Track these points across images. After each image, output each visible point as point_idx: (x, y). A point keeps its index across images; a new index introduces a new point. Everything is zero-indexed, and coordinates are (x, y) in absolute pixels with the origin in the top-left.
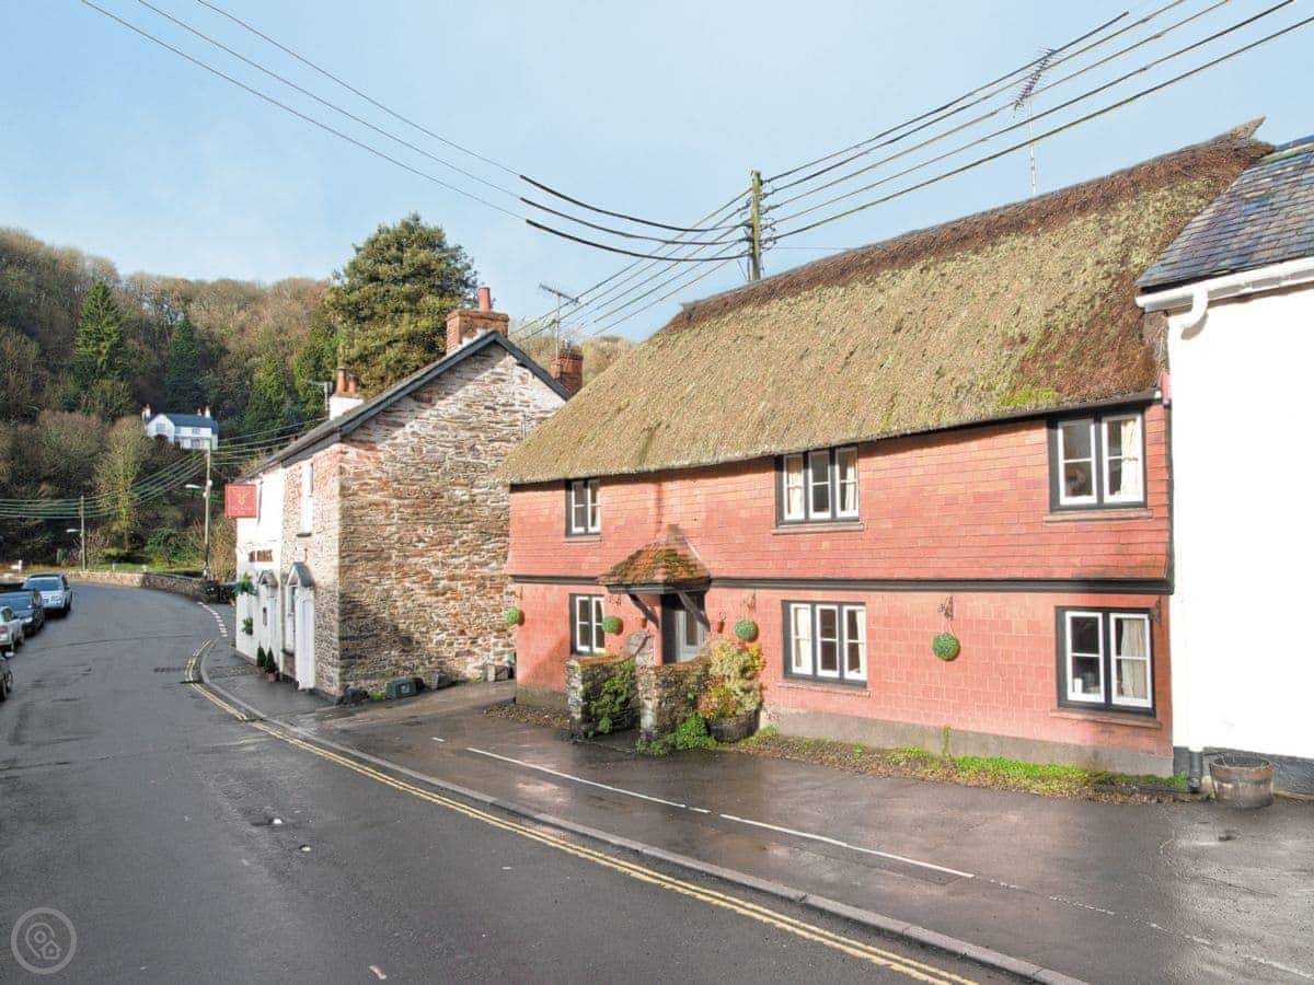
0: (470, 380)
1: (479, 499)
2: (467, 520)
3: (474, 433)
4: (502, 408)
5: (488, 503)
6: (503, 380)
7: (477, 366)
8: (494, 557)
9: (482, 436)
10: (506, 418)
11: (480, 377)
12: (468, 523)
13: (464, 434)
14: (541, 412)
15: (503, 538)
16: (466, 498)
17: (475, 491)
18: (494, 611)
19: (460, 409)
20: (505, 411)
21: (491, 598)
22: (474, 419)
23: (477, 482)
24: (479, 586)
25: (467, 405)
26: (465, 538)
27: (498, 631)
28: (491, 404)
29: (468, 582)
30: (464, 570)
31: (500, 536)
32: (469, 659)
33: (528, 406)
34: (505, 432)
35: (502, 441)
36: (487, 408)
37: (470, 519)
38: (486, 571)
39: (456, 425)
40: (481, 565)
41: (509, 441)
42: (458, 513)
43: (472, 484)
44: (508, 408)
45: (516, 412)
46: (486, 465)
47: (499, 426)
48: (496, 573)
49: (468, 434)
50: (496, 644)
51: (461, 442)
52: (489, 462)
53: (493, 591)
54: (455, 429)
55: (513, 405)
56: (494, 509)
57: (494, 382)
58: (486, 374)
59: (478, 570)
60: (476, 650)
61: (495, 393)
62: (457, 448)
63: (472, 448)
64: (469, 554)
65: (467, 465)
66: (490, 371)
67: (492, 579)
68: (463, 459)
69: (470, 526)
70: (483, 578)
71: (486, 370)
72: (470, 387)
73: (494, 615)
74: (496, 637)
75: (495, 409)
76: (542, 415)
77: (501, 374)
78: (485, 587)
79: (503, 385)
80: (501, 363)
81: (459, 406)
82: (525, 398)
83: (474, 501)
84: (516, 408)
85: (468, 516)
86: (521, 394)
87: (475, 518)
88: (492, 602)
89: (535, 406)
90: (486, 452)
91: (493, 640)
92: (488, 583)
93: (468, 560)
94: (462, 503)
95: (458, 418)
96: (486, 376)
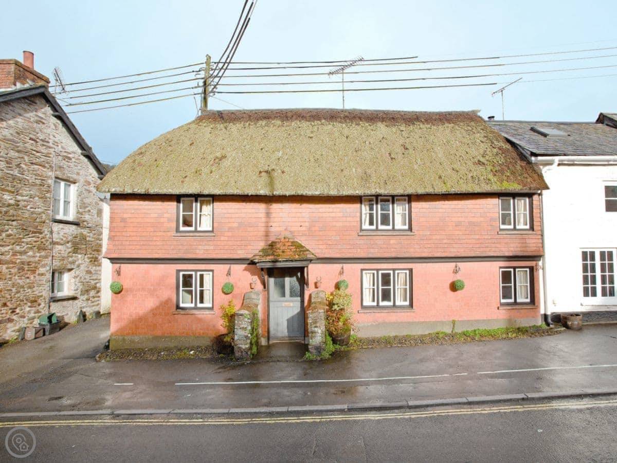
0: (20, 115)
1: (21, 204)
2: (12, 218)
3: (21, 155)
4: (41, 143)
5: (28, 207)
6: (44, 123)
7: (25, 106)
8: (31, 248)
9: (26, 158)
10: (43, 150)
11: (28, 115)
12: (13, 221)
13: (13, 154)
14: (65, 152)
15: (37, 235)
16: (12, 202)
17: (19, 198)
18: (30, 287)
19: (11, 134)
20: (43, 145)
21: (28, 278)
22: (21, 144)
23: (21, 192)
24: (19, 269)
25: (18, 133)
26: (10, 232)
27: (32, 302)
28: (34, 137)
29: (11, 265)
30: (8, 257)
31: (35, 233)
32: (9, 325)
33: (58, 146)
34: (42, 160)
35: (40, 165)
36: (31, 139)
37: (15, 218)
38: (24, 258)
39: (8, 146)
40: (21, 253)
41: (44, 167)
42: (6, 212)
43: (16, 192)
44: (45, 143)
45: (50, 148)
46: (28, 180)
47: (38, 154)
48: (32, 259)
49: (17, 154)
50: (29, 312)
51: (11, 159)
52: (31, 178)
53: (29, 272)
54: (7, 149)
55: (48, 142)
56: (32, 213)
57: (38, 122)
58: (31, 114)
59: (19, 257)
60: (15, 317)
61: (37, 130)
62: (7, 163)
63: (18, 166)
64: (13, 244)
65: (14, 178)
66: (35, 113)
67: (29, 263)
68: (11, 172)
69: (14, 223)
70: (23, 263)
71: (32, 112)
72: (19, 120)
73: (29, 290)
74: (30, 307)
75: (37, 142)
76: (65, 154)
77: (42, 118)
78: (24, 270)
79: (43, 126)
80: (43, 110)
81: (11, 132)
82: (56, 140)
83: (18, 205)
84: (51, 145)
85: (13, 216)
86: (54, 136)
87: (19, 218)
88: (28, 281)
89: (62, 147)
90: (29, 171)
91: (28, 309)
92: (26, 267)
93: (12, 249)
94: (9, 205)
95: (9, 140)
96: (31, 115)
